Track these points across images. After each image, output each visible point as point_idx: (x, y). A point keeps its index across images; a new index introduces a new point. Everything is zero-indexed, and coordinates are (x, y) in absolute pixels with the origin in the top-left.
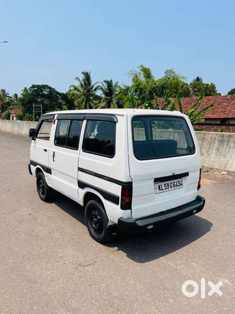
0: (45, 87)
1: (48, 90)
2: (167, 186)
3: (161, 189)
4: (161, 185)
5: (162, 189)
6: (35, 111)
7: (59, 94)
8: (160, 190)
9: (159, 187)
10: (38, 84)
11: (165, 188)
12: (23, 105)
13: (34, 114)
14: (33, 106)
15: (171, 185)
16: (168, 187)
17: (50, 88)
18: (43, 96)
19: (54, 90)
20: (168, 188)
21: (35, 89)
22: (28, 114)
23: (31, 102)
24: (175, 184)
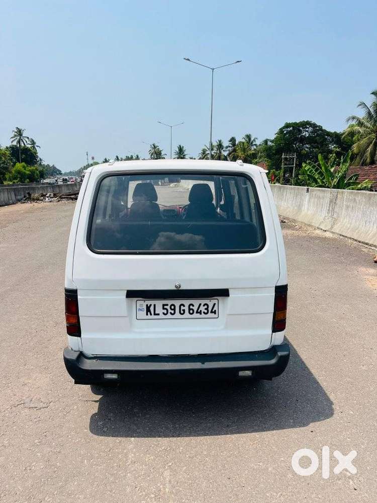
0: (305, 124)
1: (311, 129)
2: (169, 309)
3: (153, 313)
4: (155, 305)
5: (156, 313)
6: (286, 164)
7: (329, 134)
8: (151, 314)
9: (148, 308)
10: (294, 122)
11: (165, 311)
12: (269, 156)
13: (282, 171)
14: (283, 157)
15: (182, 308)
16: (173, 312)
17: (314, 126)
18: (303, 140)
19: (321, 128)
20: (172, 314)
21: (289, 129)
22: (274, 170)
23: (279, 151)
24: (195, 308)
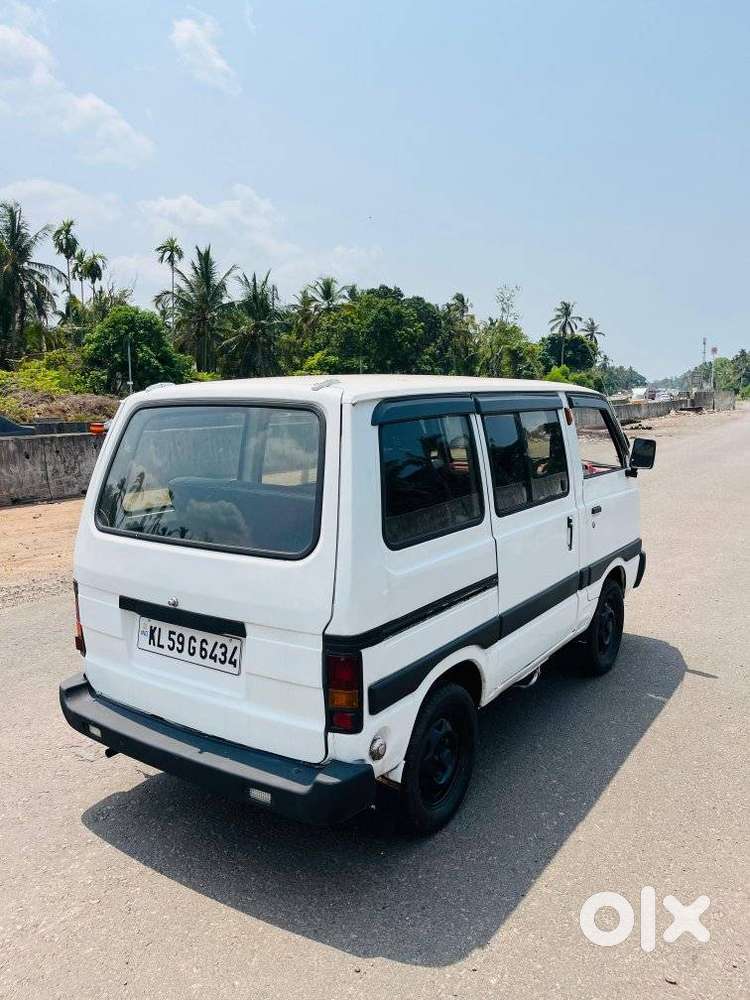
2: (176, 640)
3: (156, 641)
4: (160, 630)
5: (161, 643)
8: (154, 644)
9: (152, 631)
11: (171, 644)
15: (193, 643)
16: (180, 647)
20: (180, 651)
24: (209, 649)
